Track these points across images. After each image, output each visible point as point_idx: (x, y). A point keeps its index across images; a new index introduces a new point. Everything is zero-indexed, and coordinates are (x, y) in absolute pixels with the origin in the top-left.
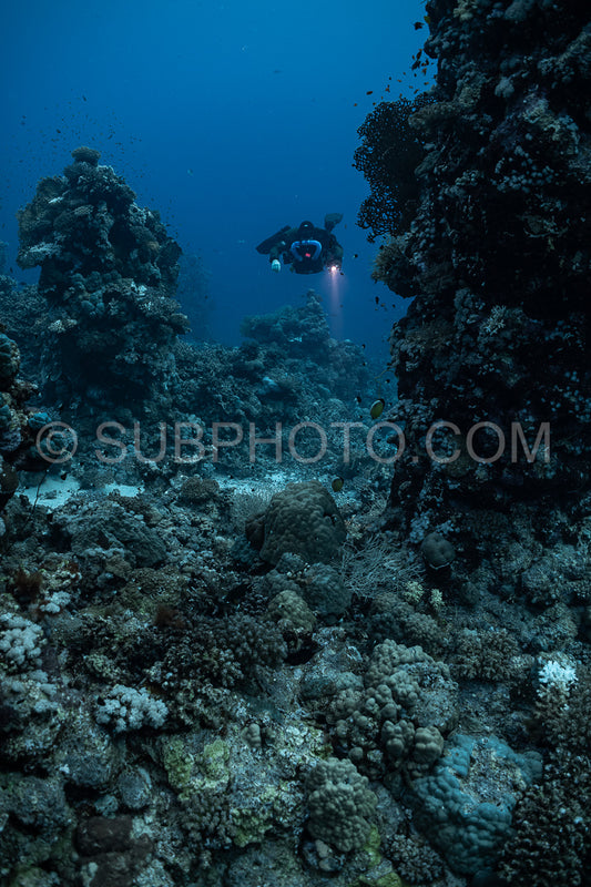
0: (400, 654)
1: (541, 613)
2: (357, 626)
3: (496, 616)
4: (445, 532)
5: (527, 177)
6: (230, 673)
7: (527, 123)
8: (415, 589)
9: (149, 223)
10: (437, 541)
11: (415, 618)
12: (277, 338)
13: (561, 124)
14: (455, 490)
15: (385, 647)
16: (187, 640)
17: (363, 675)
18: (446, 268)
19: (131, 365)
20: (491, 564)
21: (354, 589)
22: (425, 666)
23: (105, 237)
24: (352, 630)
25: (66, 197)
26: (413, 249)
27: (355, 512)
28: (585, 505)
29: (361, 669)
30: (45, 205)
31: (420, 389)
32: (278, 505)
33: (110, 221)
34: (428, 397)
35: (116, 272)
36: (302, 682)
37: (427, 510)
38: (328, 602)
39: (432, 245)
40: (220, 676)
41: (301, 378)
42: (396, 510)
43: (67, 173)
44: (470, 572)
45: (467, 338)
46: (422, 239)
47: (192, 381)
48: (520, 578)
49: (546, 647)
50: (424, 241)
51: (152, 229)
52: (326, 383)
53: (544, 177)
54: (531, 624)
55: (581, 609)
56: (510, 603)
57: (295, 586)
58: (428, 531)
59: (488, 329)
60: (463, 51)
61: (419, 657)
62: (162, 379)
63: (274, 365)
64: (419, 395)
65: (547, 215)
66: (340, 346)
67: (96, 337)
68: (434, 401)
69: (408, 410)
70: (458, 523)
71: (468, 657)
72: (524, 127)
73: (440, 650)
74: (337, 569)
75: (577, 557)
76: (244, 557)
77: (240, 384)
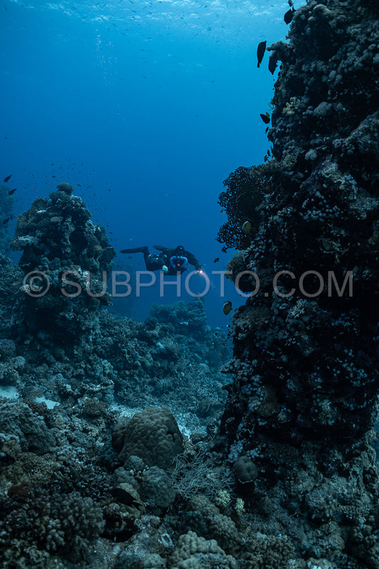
0: (197, 545)
1: (318, 528)
2: (179, 520)
3: (285, 526)
4: (253, 457)
5: (323, 212)
6: (54, 539)
7: (324, 177)
8: (224, 496)
9: (97, 233)
10: (246, 462)
11: (218, 518)
12: (172, 320)
13: (346, 179)
14: (262, 426)
15: (188, 537)
16: (26, 506)
17: (168, 558)
18: (270, 272)
19: (69, 320)
20: (284, 485)
21: (180, 491)
22: (217, 557)
23: (67, 237)
24: (174, 522)
25: (48, 210)
26: (250, 258)
27: (202, 440)
28: (356, 448)
29: (166, 553)
30: (34, 213)
31: (246, 352)
32: (136, 421)
33: (72, 229)
34: (251, 359)
35: (70, 260)
36: (118, 557)
37: (243, 439)
38: (156, 497)
39: (262, 257)
40: (45, 541)
41: (184, 348)
42: (223, 438)
43: (52, 196)
44: (268, 489)
45: (279, 319)
46: (257, 252)
47: (110, 338)
48: (304, 498)
49: (319, 555)
50: (258, 254)
51: (99, 239)
52: (200, 353)
53: (334, 213)
54: (310, 535)
55: (349, 528)
56: (295, 516)
57: (134, 481)
58: (241, 455)
59: (293, 313)
60: (288, 134)
61: (213, 549)
62: (89, 334)
63: (165, 335)
64: (245, 357)
65: (335, 239)
66: (212, 331)
67: (49, 299)
68: (255, 362)
69: (236, 366)
70: (263, 451)
71: (255, 555)
72: (322, 179)
73: (238, 547)
74: (169, 474)
75: (348, 487)
76: (108, 457)
77: (141, 345)
